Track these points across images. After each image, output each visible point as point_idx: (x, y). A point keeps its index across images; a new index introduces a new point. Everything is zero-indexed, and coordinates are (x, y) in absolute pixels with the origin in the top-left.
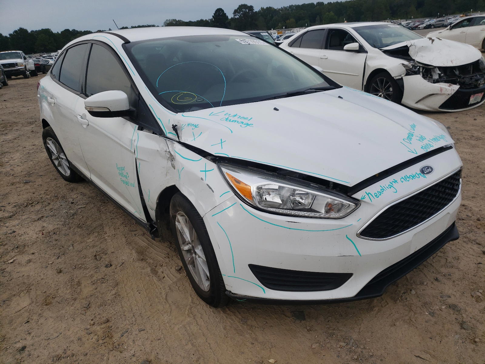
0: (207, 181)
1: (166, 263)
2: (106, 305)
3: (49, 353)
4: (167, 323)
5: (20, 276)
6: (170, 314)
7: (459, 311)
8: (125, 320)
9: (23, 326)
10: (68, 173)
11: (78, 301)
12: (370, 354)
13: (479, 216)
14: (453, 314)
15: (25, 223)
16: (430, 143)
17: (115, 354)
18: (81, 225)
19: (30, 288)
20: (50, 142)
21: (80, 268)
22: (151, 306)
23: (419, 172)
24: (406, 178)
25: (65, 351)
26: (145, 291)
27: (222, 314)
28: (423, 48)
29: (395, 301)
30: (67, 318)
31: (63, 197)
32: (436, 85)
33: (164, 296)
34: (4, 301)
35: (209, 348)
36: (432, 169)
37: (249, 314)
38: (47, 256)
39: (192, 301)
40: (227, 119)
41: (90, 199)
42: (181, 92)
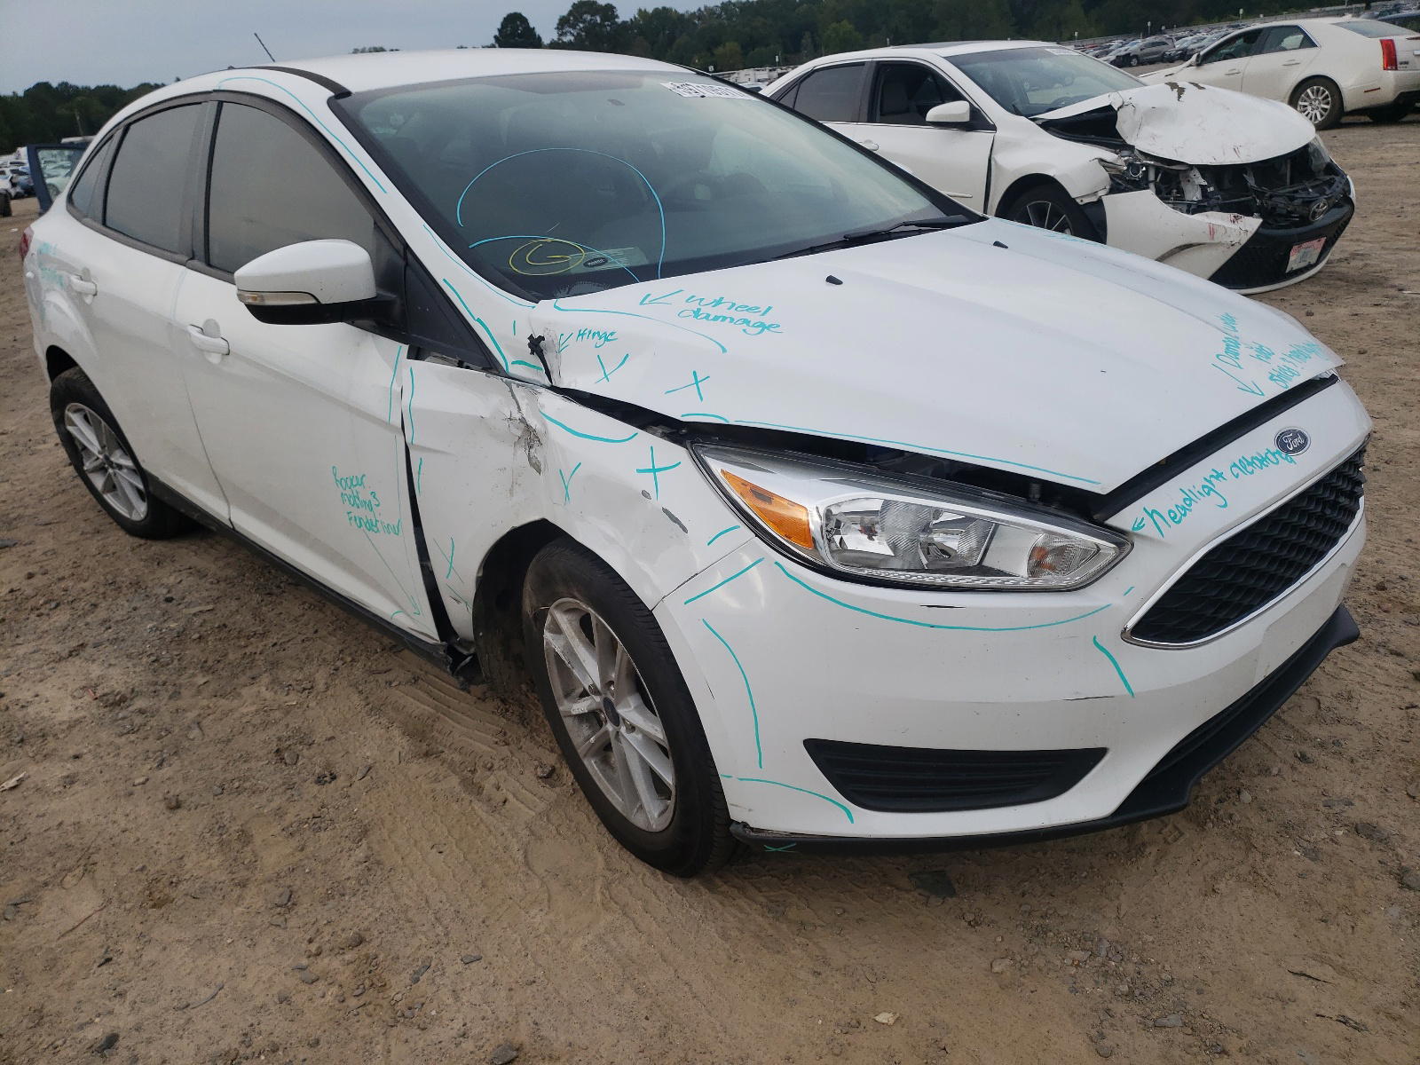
0: (662, 501)
1: (503, 759)
2: (344, 895)
3: (198, 1049)
4: (546, 932)
5: (51, 825)
6: (549, 907)
7: (1384, 840)
8: (415, 934)
9: (94, 973)
10: (140, 510)
11: (252, 890)
12: (1163, 977)
13: (1379, 579)
14: (1370, 850)
15: (30, 669)
16: (1286, 364)
17: (404, 1036)
18: (210, 663)
19: (91, 861)
20: (77, 418)
21: (239, 791)
22: (483, 886)
23: (1274, 448)
24: (1244, 465)
25: (246, 1039)
26: (456, 844)
27: (706, 895)
28: (1154, 114)
29: (1202, 825)
30: (229, 941)
31: (136, 585)
32: (1198, 217)
33: (520, 856)
34: (16, 905)
35: (690, 995)
36: (1305, 438)
37: (786, 889)
38: (123, 762)
39: (607, 863)
40: (697, 313)
41: (223, 585)
42: (535, 239)
